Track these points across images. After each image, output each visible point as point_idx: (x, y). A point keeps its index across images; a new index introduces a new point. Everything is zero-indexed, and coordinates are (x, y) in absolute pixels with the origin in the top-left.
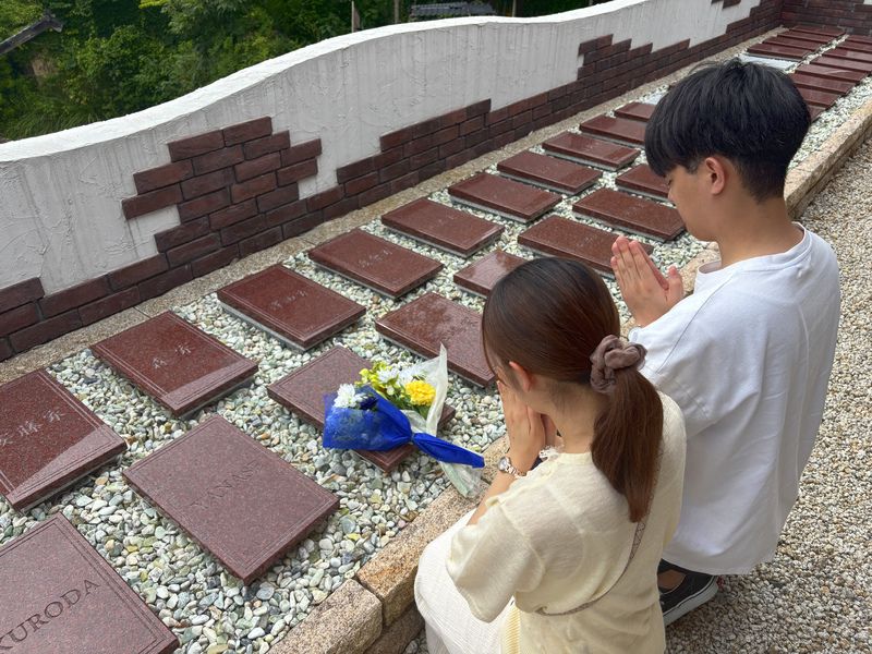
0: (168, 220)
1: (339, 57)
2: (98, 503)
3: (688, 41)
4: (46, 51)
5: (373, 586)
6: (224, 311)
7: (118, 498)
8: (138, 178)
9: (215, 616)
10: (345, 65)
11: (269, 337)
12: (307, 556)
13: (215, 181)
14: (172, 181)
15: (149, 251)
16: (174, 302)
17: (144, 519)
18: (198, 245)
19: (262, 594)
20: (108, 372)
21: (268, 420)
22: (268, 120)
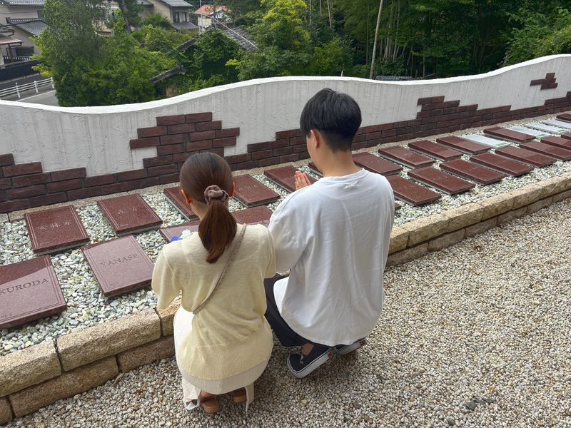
0: (151, 153)
1: (255, 88)
2: (69, 259)
3: (510, 107)
4: (175, 84)
5: (159, 313)
6: (166, 200)
7: (78, 259)
8: (140, 131)
9: (90, 307)
10: (257, 93)
11: (179, 213)
12: (139, 295)
13: (178, 139)
14: (156, 135)
15: (139, 166)
16: (145, 192)
17: (83, 269)
18: (164, 168)
19: (112, 304)
20: (101, 214)
21: (157, 245)
22: (210, 114)
